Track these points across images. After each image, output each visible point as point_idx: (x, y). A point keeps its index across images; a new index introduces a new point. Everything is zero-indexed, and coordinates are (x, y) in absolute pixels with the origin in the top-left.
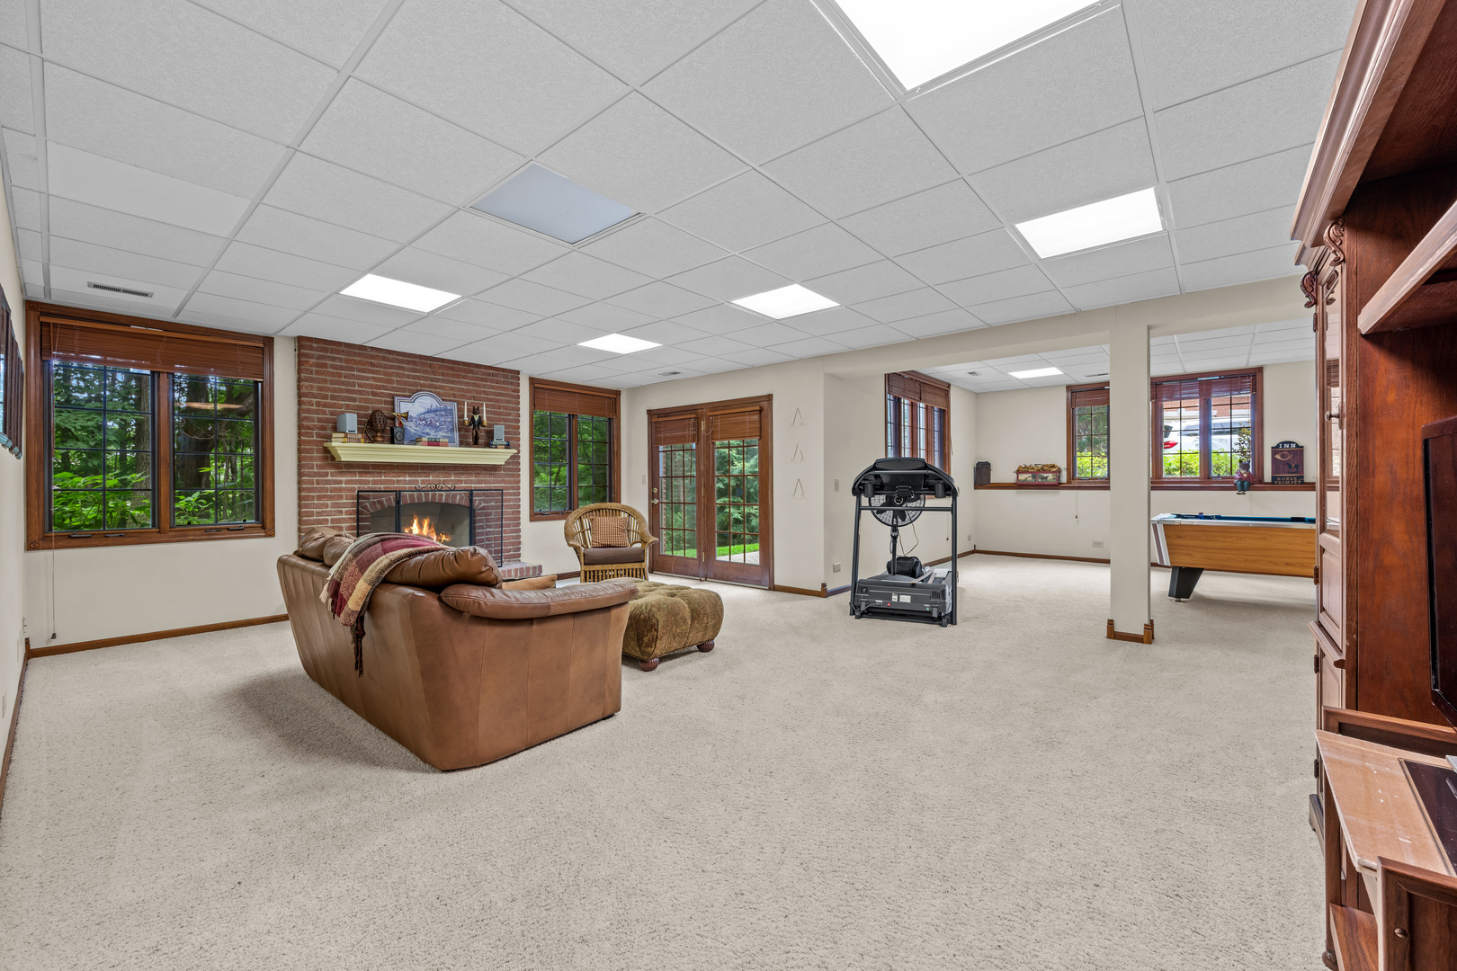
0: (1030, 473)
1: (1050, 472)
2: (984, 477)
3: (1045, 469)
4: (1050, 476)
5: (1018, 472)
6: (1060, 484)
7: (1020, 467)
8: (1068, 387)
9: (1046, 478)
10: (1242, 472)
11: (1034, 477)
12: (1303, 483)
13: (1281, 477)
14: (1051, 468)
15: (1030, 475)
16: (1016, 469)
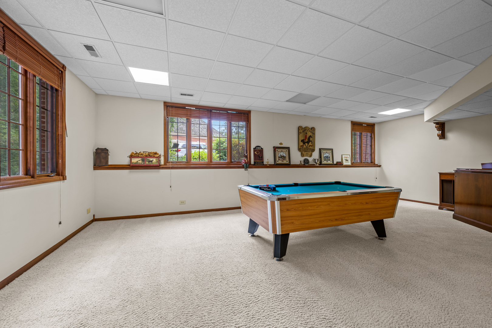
0: (141, 157)
1: (154, 157)
2: (103, 160)
3: (150, 155)
4: (154, 160)
5: (131, 157)
6: (160, 165)
7: (133, 153)
8: (165, 103)
9: (152, 161)
10: (245, 159)
11: (143, 160)
12: (263, 165)
13: (257, 162)
14: (155, 155)
15: (140, 159)
16: (129, 154)
